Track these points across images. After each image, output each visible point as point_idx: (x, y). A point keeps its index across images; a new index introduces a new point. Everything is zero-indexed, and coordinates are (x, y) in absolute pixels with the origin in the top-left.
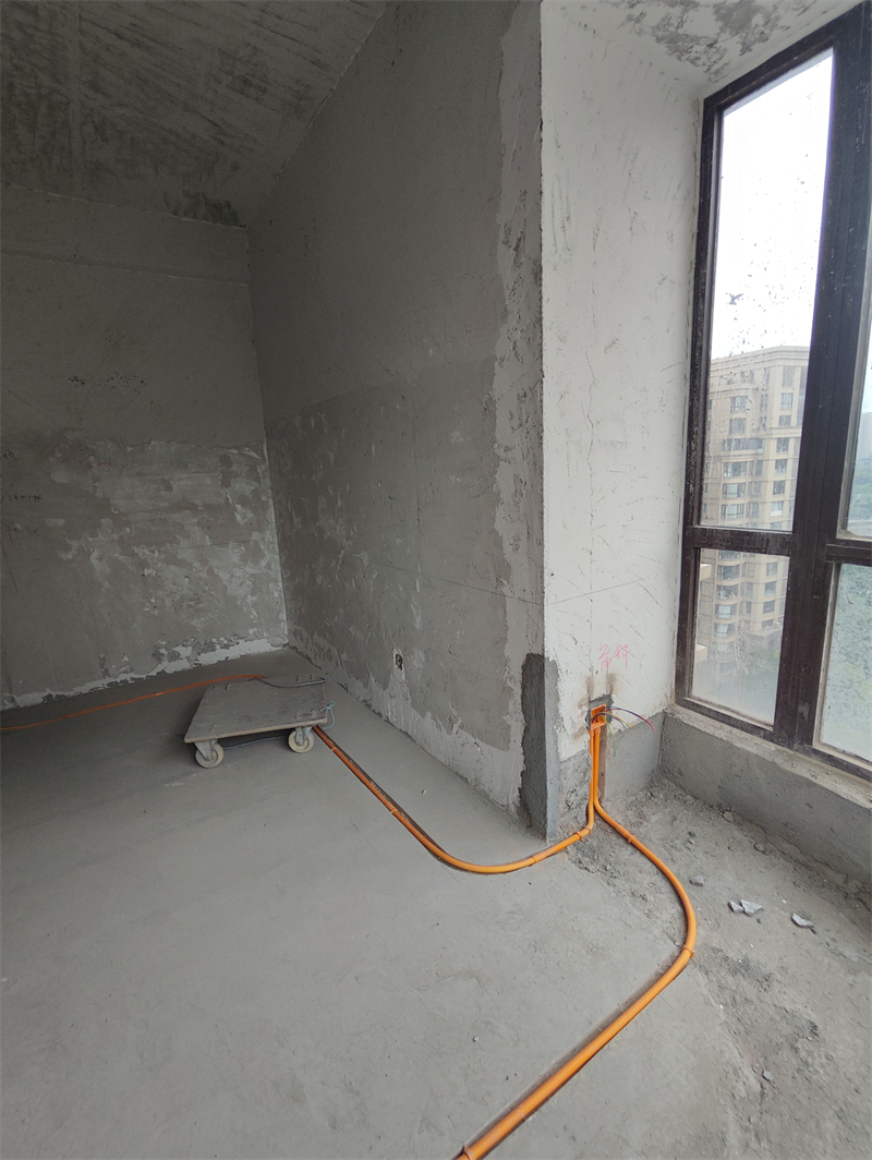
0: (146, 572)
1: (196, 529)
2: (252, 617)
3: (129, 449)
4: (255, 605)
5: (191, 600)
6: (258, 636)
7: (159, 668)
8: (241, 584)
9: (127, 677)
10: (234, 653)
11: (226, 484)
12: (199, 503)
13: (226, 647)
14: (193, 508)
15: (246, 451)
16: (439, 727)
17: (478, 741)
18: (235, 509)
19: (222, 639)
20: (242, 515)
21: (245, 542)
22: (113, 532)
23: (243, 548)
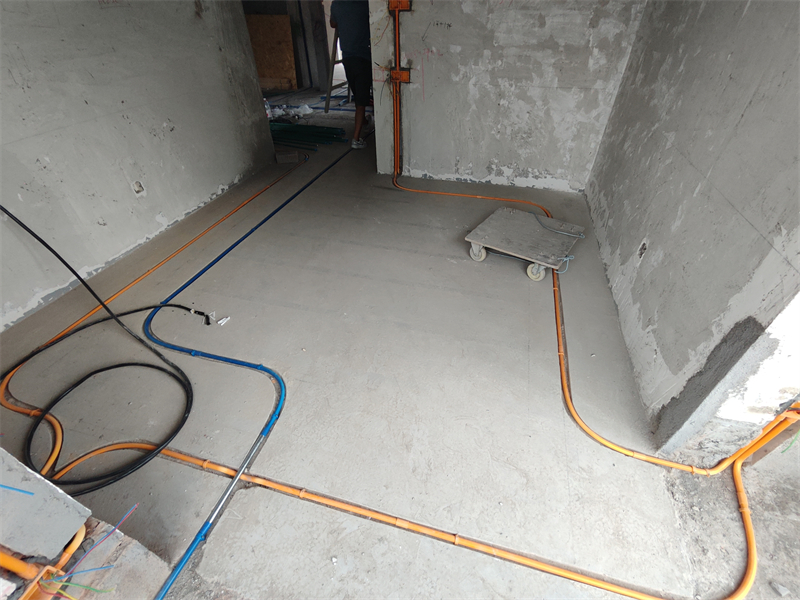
0: (502, 102)
1: (551, 69)
2: (564, 159)
4: (571, 150)
5: (525, 133)
6: (563, 177)
7: (488, 178)
8: (567, 129)
9: (468, 177)
10: (540, 184)
12: (562, 42)
13: (536, 177)
14: (555, 47)
16: (639, 318)
18: (591, 53)
20: (596, 60)
21: (587, 89)
22: (489, 63)
23: (582, 95)
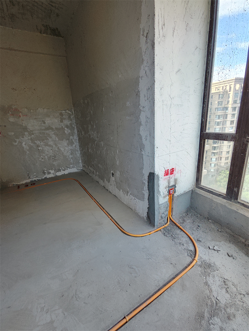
0: (39, 148)
1: (53, 135)
2: (71, 161)
3: (32, 111)
4: (72, 158)
5: (53, 157)
6: (73, 167)
7: (45, 177)
8: (68, 152)
9: (36, 179)
10: (66, 172)
11: (62, 121)
12: (54, 127)
13: (64, 170)
14: (52, 129)
15: (67, 111)
16: (124, 194)
17: (135, 198)
18: (65, 129)
19: (63, 168)
20: (67, 131)
21: (68, 139)
22: (29, 136)
23: (68, 141)
